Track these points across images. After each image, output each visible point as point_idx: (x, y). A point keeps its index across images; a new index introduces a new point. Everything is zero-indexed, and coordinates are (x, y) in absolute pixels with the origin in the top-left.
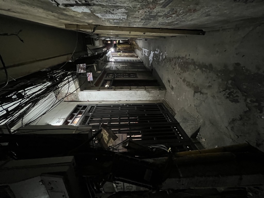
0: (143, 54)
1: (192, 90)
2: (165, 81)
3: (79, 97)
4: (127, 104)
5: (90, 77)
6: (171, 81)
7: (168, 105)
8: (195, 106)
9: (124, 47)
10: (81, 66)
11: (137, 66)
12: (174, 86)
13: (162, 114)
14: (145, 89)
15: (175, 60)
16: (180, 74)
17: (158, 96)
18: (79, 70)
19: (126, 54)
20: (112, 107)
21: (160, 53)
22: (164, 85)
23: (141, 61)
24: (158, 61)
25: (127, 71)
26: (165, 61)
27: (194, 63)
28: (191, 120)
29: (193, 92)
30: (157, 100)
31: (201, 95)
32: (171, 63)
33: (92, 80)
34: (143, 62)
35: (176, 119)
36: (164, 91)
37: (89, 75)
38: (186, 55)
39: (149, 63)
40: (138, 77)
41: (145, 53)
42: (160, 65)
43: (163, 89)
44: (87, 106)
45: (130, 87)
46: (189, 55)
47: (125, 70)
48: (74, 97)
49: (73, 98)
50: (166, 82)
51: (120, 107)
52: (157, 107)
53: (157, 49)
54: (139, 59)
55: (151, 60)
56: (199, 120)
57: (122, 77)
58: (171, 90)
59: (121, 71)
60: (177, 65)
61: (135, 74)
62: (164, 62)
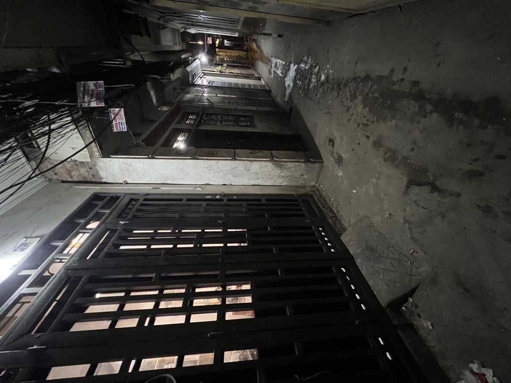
0: (273, 73)
1: (402, 174)
2: (320, 141)
3: (101, 173)
4: (225, 195)
5: (119, 121)
6: (337, 142)
7: (325, 200)
8: (406, 221)
9: (232, 55)
10: (91, 89)
11: (257, 100)
12: (343, 156)
13: (310, 228)
14: (272, 158)
15: (355, 85)
16: (366, 125)
17: (301, 175)
18: (84, 98)
19: (236, 71)
20: (184, 202)
21: (311, 67)
22: (319, 150)
23: (268, 89)
24: (306, 87)
25: (231, 109)
26: (324, 89)
27: (419, 96)
28: (390, 258)
29: (405, 180)
30: (300, 187)
31: (436, 194)
32: (341, 93)
33: (126, 130)
34: (270, 91)
35: (346, 244)
36: (317, 165)
37: (116, 115)
38: (393, 70)
39: (285, 93)
40: (258, 126)
41: (277, 69)
42: (310, 98)
43: (315, 161)
44: (119, 198)
45: (233, 150)
46: (405, 69)
47: (227, 106)
48: (89, 172)
49: (86, 175)
50: (322, 143)
51: (204, 203)
52: (298, 205)
53: (305, 58)
54: (264, 83)
55: (289, 85)
56: (416, 264)
57: (219, 123)
58: (336, 166)
59: (217, 108)
60: (359, 100)
61: (250, 118)
62: (321, 90)
